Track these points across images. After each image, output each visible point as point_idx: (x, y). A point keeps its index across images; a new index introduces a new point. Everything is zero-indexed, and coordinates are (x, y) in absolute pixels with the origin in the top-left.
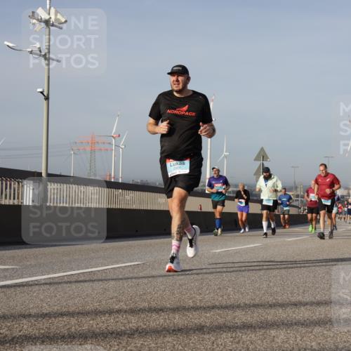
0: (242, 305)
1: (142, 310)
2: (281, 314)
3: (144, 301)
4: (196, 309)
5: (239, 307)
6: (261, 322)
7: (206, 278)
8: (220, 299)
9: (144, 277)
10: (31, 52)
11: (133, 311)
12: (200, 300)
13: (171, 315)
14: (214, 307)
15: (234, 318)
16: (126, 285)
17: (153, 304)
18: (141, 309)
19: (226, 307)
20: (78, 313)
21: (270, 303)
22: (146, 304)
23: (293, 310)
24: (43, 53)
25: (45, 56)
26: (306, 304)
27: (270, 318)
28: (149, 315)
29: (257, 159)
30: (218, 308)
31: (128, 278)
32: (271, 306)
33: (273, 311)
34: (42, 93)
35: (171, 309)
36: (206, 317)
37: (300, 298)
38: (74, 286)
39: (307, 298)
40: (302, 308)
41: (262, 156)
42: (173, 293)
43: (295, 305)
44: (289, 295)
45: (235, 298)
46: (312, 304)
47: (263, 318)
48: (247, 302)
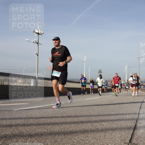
1: (65, 117)
2: (106, 118)
3: (66, 114)
4: (81, 116)
5: (93, 116)
6: (100, 120)
8: (88, 113)
9: (66, 107)
10: (33, 42)
11: (62, 117)
13: (73, 118)
14: (86, 116)
15: (92, 119)
17: (68, 115)
19: (90, 116)
20: (47, 117)
24: (37, 42)
25: (37, 43)
26: (112, 115)
27: (102, 119)
29: (99, 73)
30: (87, 116)
32: (102, 115)
33: (103, 117)
34: (36, 53)
35: (73, 116)
36: (84, 119)
37: (111, 113)
38: (45, 110)
39: (113, 113)
40: (112, 116)
41: (100, 71)
42: (74, 112)
43: (110, 115)
44: (108, 112)
45: (92, 113)
46: (114, 115)
48: (96, 114)
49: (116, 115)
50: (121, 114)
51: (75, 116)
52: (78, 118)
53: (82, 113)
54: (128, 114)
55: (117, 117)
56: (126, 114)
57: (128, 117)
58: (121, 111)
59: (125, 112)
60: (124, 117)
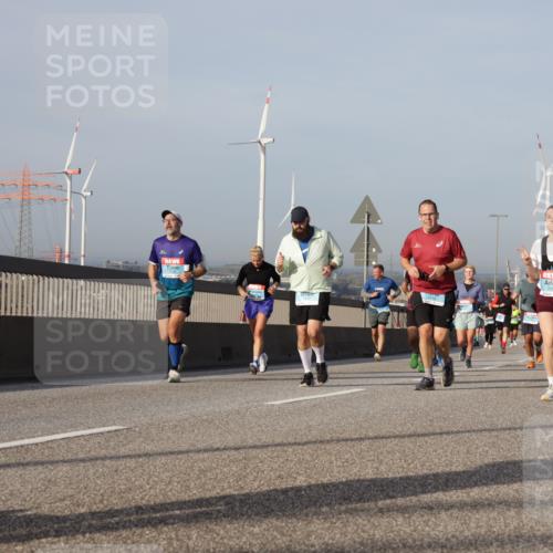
2: (402, 527)
15: (309, 536)
23: (425, 518)
26: (450, 507)
27: (378, 534)
33: (384, 521)
40: (443, 515)
43: (430, 508)
46: (462, 506)
47: (365, 535)
55: (479, 523)
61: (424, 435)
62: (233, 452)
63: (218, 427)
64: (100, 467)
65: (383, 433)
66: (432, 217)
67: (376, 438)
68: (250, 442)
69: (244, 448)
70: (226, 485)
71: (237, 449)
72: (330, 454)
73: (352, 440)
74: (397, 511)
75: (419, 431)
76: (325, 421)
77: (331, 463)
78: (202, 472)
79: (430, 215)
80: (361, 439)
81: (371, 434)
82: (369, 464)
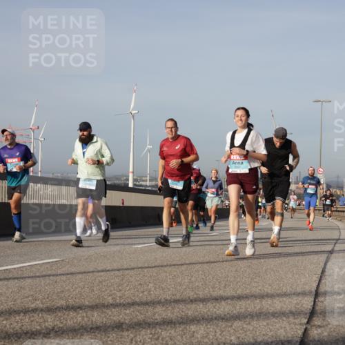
0: (163, 300)
1: (59, 309)
2: (201, 309)
4: (115, 305)
5: (159, 303)
6: (182, 318)
7: (128, 274)
8: (141, 295)
9: (63, 275)
11: (49, 310)
12: (120, 297)
13: (89, 313)
16: (43, 282)
17: (71, 302)
18: (58, 307)
19: (146, 304)
21: (191, 298)
22: (63, 303)
23: (214, 304)
26: (226, 299)
27: (190, 313)
28: (67, 313)
30: (139, 305)
31: (45, 276)
32: (191, 301)
33: (193, 306)
35: (89, 307)
36: (125, 314)
37: (221, 293)
39: (229, 292)
40: (223, 303)
42: (93, 290)
43: (216, 299)
44: (211, 290)
45: (156, 294)
46: (233, 298)
47: (183, 314)
48: (168, 298)
49: (240, 298)
50: (255, 297)
51: (96, 305)
52: (105, 310)
53: (118, 294)
54: (278, 295)
55: (241, 306)
56: (272, 296)
57: (278, 305)
58: (256, 285)
59: (268, 290)
60: (267, 305)
61: (215, 262)
62: (117, 272)
63: (109, 259)
64: (47, 280)
65: (193, 261)
66: (173, 130)
67: (190, 264)
68: (125, 267)
69: (123, 269)
70: (112, 289)
71: (118, 270)
72: (166, 272)
73: (177, 265)
74: (200, 301)
75: (212, 260)
76: (164, 255)
77: (167, 277)
78: (100, 282)
79: (172, 128)
80: (182, 265)
81: (187, 262)
82: (186, 277)
